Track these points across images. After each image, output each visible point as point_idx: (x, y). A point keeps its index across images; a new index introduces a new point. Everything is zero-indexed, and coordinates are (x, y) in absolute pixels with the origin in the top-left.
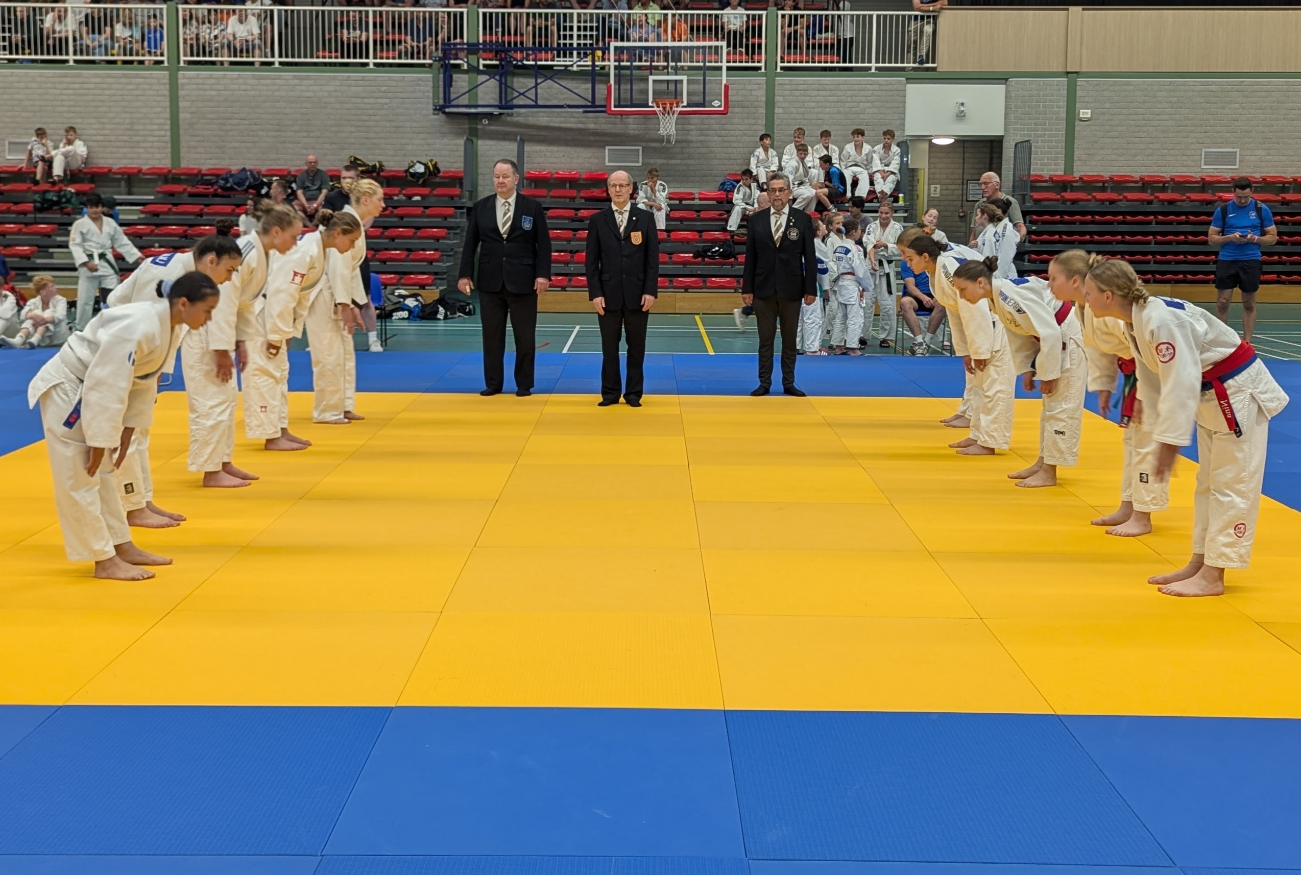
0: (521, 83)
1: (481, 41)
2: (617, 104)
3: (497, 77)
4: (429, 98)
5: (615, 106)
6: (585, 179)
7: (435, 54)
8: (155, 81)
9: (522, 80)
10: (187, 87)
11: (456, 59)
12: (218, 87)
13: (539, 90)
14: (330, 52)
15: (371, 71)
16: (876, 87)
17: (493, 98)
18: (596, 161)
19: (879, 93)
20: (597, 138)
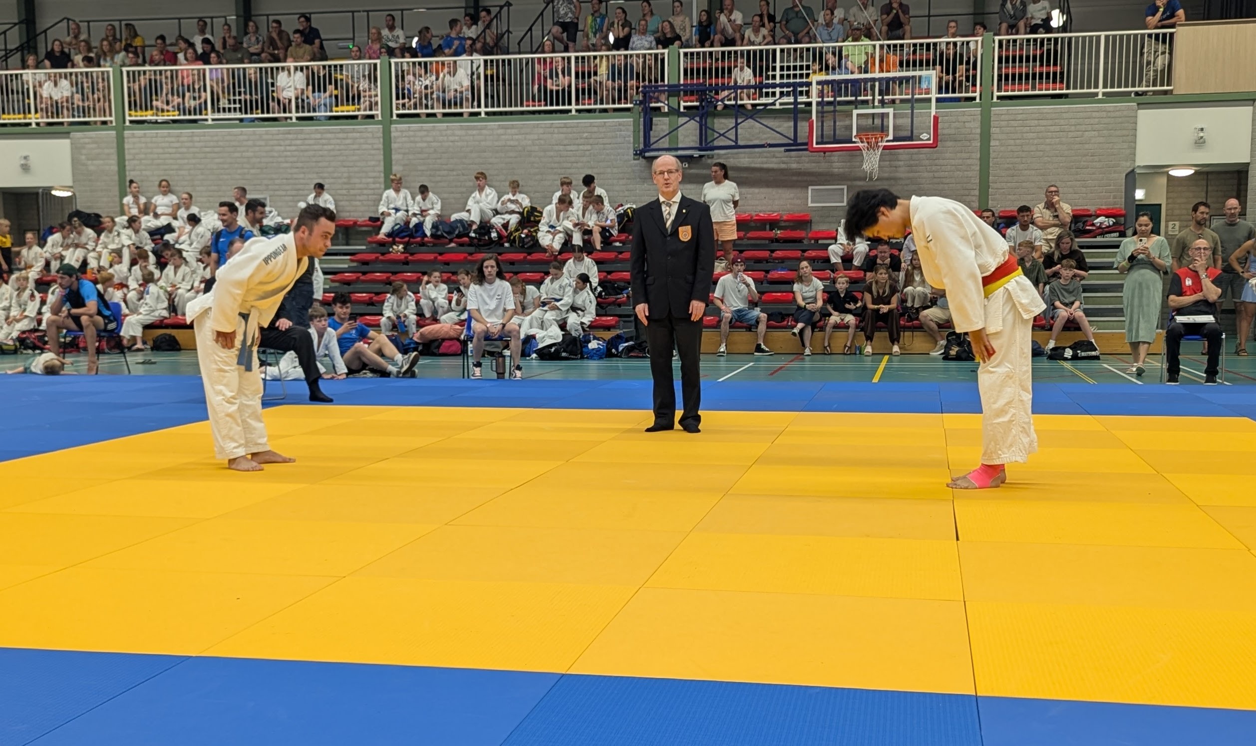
0: (722, 124)
1: (682, 82)
2: (820, 140)
3: (698, 119)
4: (629, 143)
5: (817, 143)
6: (785, 221)
7: (635, 98)
8: (370, 135)
9: (723, 121)
10: (398, 140)
11: (657, 102)
12: (429, 139)
13: (739, 131)
14: (534, 100)
15: (574, 118)
16: (1104, 114)
17: (693, 141)
18: (798, 202)
19: (1106, 121)
20: (800, 178)
